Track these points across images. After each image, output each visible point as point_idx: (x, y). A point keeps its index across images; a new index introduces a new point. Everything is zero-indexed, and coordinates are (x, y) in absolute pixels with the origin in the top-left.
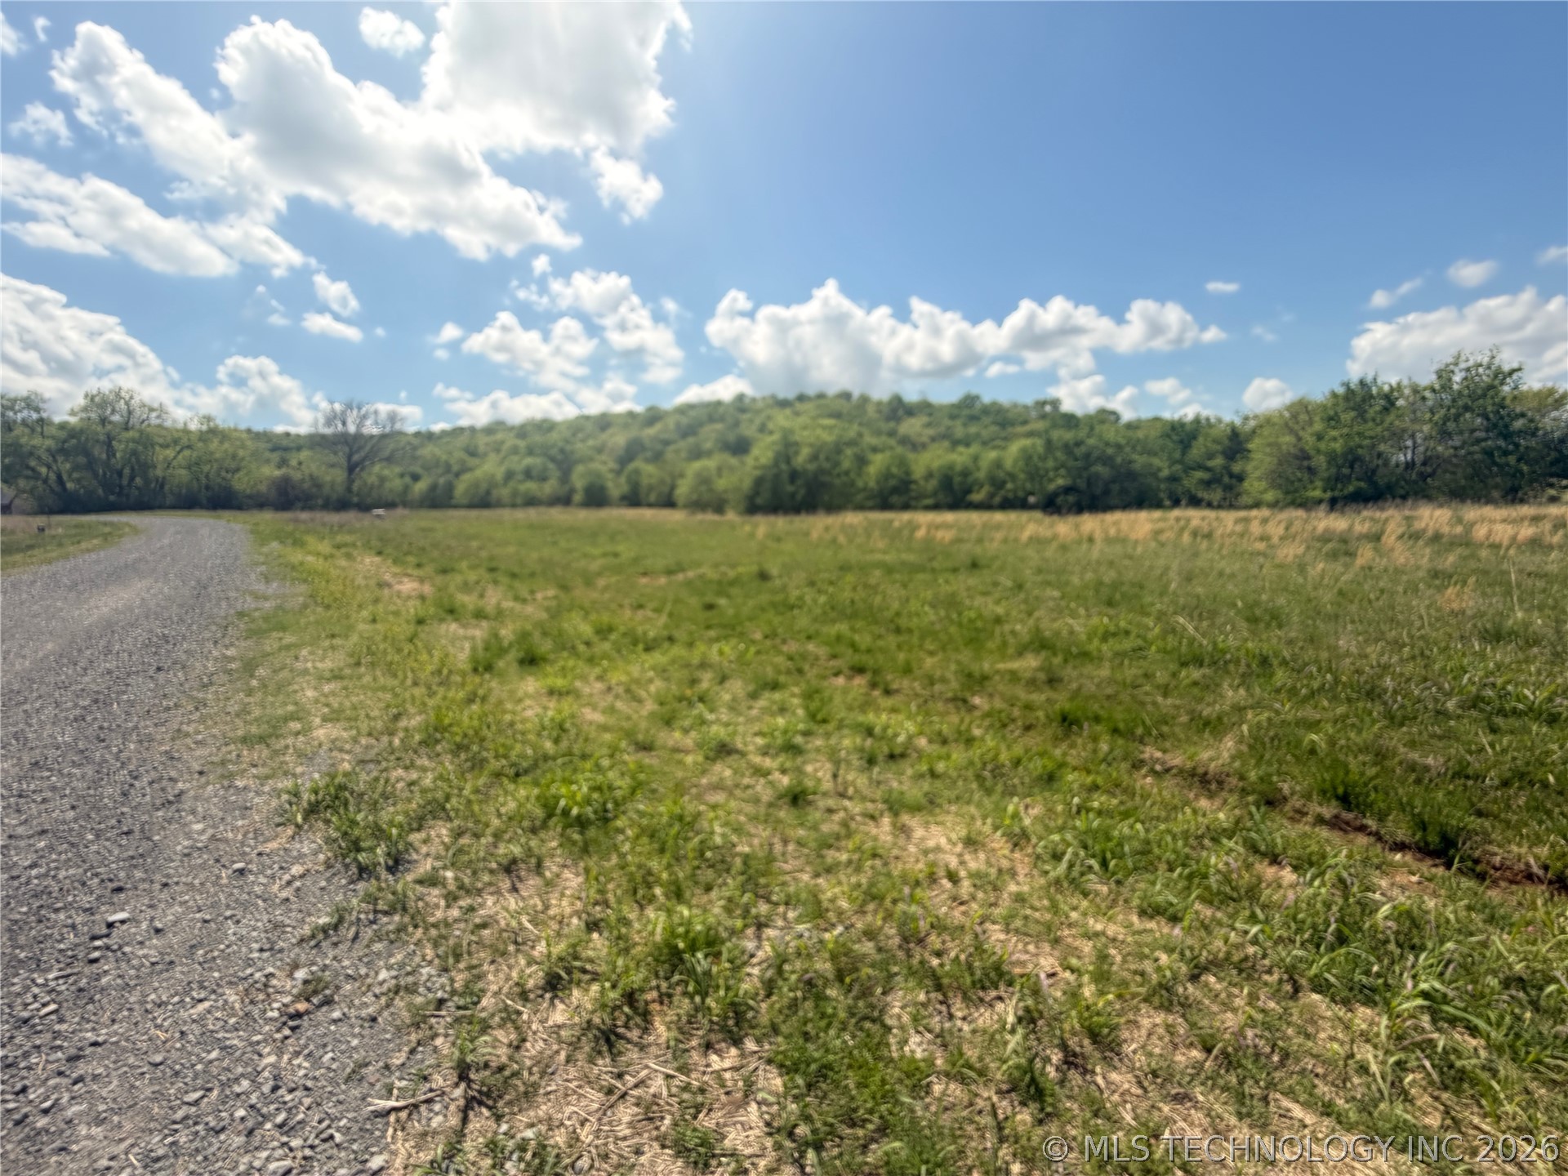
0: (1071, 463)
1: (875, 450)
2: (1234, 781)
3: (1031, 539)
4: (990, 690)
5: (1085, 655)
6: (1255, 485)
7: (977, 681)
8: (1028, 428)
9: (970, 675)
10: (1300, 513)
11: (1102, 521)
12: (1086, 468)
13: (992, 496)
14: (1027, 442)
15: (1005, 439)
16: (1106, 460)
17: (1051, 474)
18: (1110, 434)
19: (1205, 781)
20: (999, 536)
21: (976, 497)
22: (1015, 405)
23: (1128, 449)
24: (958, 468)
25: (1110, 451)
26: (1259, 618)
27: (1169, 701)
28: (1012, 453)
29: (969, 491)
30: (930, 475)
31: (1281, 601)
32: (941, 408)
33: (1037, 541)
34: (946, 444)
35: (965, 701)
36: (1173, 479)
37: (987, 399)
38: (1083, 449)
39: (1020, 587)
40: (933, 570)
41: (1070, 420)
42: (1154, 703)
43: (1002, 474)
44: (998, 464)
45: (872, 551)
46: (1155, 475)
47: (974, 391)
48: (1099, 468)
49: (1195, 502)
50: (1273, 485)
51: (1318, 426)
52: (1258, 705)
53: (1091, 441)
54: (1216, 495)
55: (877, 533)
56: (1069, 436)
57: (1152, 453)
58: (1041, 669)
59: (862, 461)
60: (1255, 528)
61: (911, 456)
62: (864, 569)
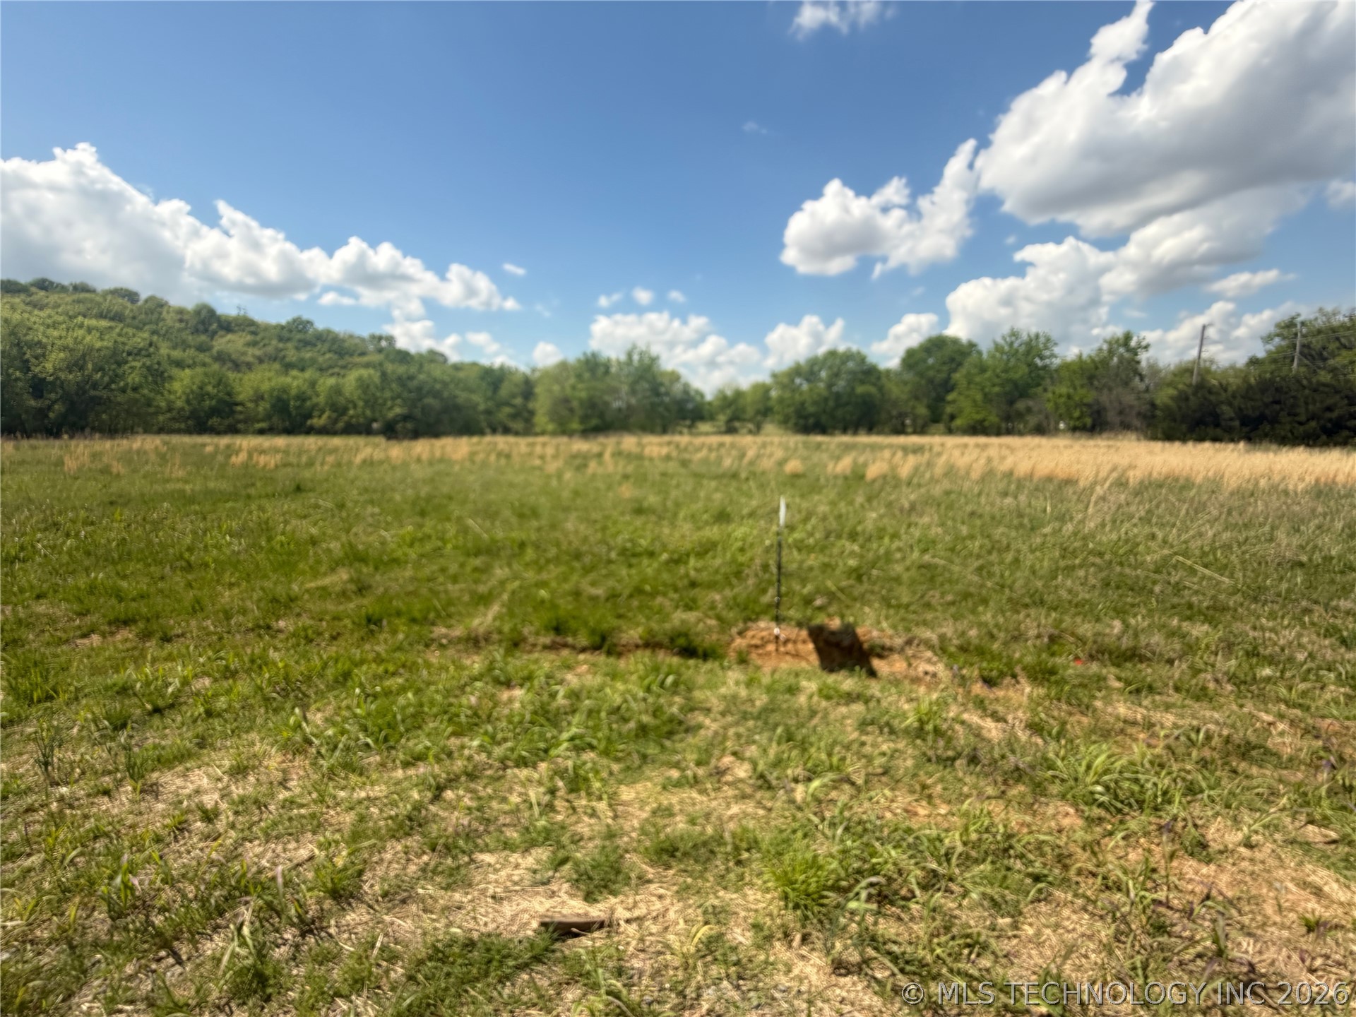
0: (405, 395)
1: (180, 364)
2: (495, 637)
3: (364, 461)
4: (298, 610)
5: (395, 561)
6: (541, 419)
7: (282, 604)
8: (365, 359)
9: (275, 600)
10: (564, 439)
11: (432, 446)
12: (420, 400)
13: (336, 421)
14: (364, 372)
15: (344, 367)
16: (436, 394)
17: (389, 403)
18: (437, 372)
19: (474, 642)
20: (330, 459)
21: (316, 422)
22: (351, 336)
23: (452, 386)
24: (294, 392)
25: (438, 386)
26: (526, 513)
27: (457, 587)
28: (350, 381)
29: (310, 416)
30: (259, 398)
31: (543, 500)
32: (267, 328)
33: (368, 463)
34: (277, 366)
35: (269, 627)
36: (488, 412)
37: (320, 325)
38: (415, 383)
39: (341, 506)
40: (249, 497)
41: (404, 356)
42: (446, 592)
43: (342, 400)
44: (337, 391)
45: (168, 481)
46: (475, 407)
47: (306, 317)
48: (429, 401)
49: (507, 431)
50: (552, 420)
51: (572, 381)
52: (516, 577)
53: (422, 377)
54: (518, 425)
55: (178, 459)
56: (401, 370)
57: (471, 391)
58: (351, 580)
59: (158, 376)
60: (538, 449)
61: (231, 375)
62: (149, 502)
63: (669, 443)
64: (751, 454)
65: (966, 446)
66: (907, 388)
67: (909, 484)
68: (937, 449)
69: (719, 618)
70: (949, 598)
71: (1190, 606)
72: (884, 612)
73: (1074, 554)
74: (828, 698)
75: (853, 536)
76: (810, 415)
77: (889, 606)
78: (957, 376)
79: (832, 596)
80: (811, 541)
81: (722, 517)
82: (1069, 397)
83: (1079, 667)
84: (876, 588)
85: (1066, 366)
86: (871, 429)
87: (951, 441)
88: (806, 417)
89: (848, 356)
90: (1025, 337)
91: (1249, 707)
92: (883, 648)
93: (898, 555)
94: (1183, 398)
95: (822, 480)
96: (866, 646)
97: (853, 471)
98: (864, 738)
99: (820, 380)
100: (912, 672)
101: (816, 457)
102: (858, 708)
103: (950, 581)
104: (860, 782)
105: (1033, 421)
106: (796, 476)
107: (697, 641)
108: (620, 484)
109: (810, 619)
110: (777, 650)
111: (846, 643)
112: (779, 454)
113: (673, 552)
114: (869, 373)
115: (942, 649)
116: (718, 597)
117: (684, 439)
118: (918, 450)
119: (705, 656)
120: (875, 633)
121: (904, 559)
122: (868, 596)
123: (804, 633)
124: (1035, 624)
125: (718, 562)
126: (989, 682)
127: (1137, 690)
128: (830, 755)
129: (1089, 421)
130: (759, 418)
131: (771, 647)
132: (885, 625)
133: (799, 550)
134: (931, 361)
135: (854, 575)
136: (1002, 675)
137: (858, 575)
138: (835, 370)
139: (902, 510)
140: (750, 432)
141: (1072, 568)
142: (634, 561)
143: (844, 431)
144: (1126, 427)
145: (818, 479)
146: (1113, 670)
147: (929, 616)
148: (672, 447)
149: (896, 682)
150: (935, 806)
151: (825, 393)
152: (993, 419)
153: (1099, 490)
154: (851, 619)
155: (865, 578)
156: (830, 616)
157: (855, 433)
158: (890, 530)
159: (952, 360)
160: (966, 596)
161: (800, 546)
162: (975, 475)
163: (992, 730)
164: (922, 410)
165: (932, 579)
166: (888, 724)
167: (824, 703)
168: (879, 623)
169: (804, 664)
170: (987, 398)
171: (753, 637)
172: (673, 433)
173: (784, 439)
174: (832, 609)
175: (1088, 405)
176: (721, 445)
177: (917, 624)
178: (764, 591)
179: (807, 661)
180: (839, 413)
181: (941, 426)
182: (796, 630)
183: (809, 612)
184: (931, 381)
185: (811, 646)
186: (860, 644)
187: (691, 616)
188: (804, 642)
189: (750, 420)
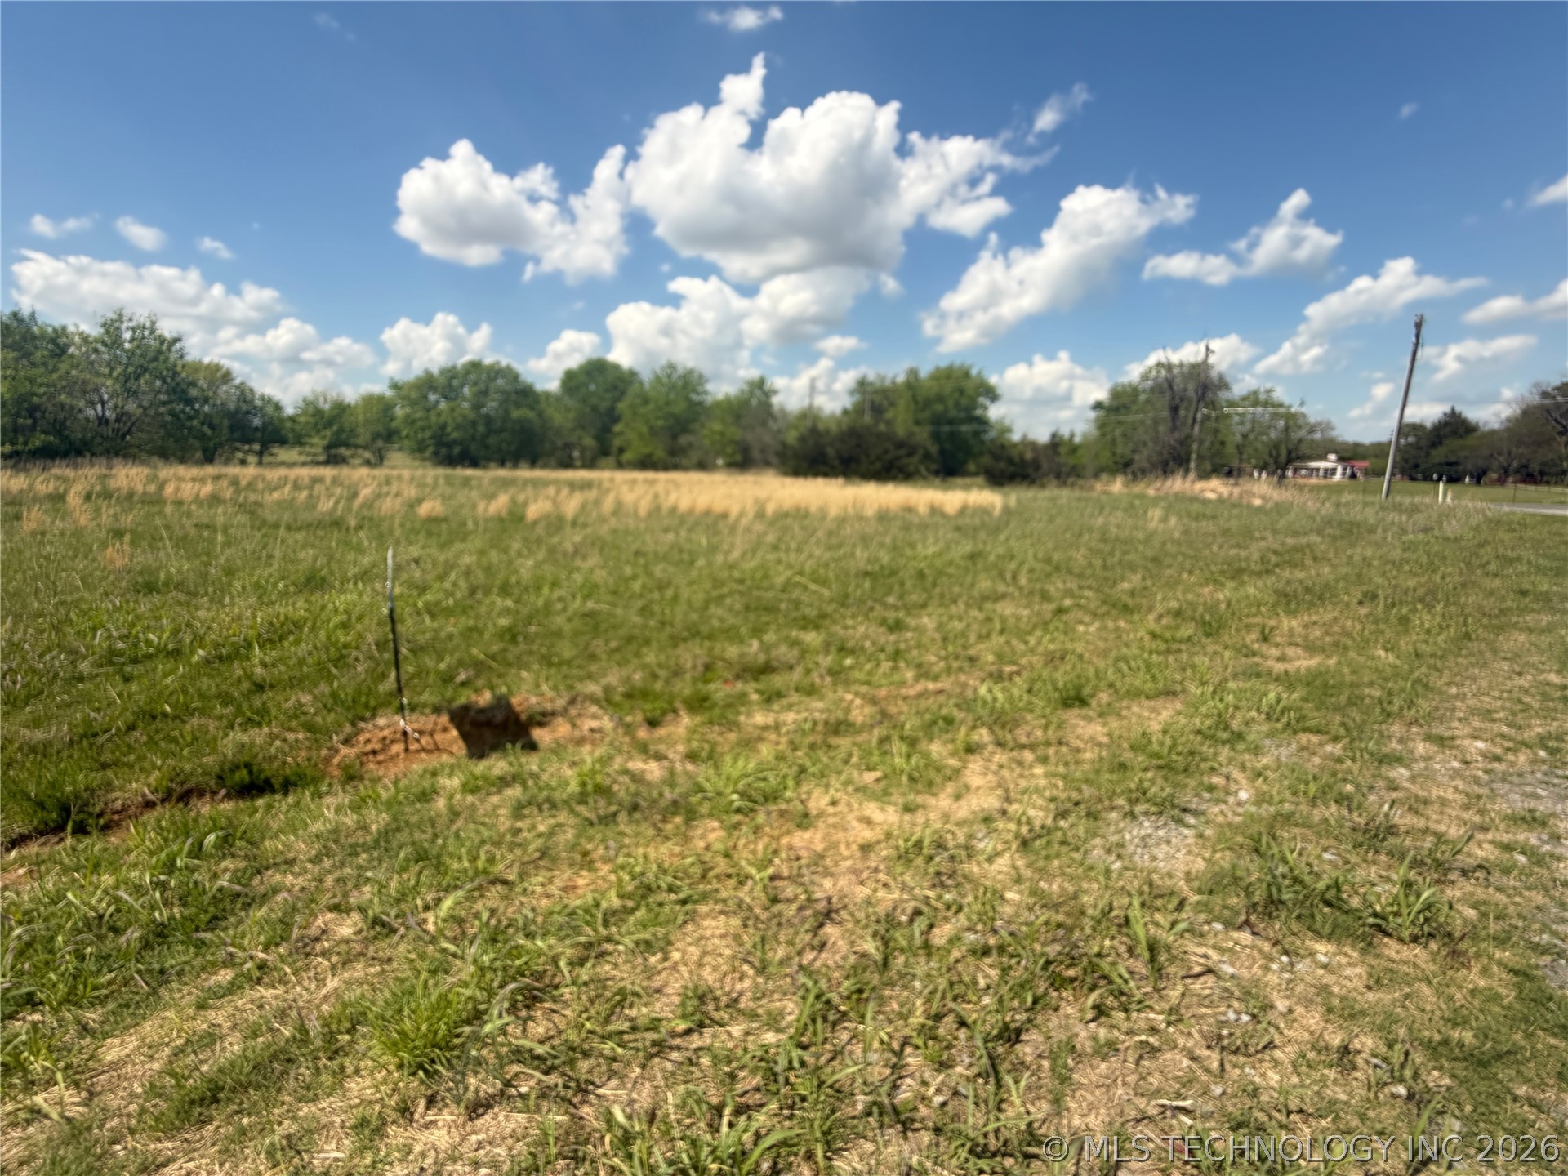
63: (217, 478)
64: (365, 492)
65: (634, 482)
66: (571, 415)
67: (574, 524)
68: (606, 485)
69: (310, 728)
70: (614, 644)
71: (804, 618)
72: (544, 673)
73: (723, 584)
74: (474, 791)
75: (505, 590)
76: (455, 442)
77: (550, 665)
78: (621, 406)
79: (479, 667)
80: (451, 601)
81: (314, 582)
82: (722, 434)
83: (728, 689)
84: (535, 647)
85: (718, 404)
86: (534, 463)
87: (621, 476)
88: (449, 445)
89: (496, 372)
90: (681, 371)
91: (840, 693)
92: (544, 714)
93: (559, 606)
94: (802, 439)
95: (470, 525)
96: (523, 717)
97: (511, 513)
98: (519, 824)
99: (464, 399)
100: (577, 733)
101: (462, 496)
102: (514, 792)
103: (614, 627)
104: (512, 877)
105: (695, 456)
106: (433, 520)
107: (269, 770)
108: (104, 545)
109: (450, 701)
110: (407, 750)
111: (499, 717)
112: (412, 492)
113: (217, 645)
114: (525, 394)
115: (607, 701)
116: (306, 698)
117: (250, 471)
118: (587, 485)
119: (287, 786)
120: (533, 700)
121: (564, 610)
122: (525, 658)
123: (444, 719)
124: (690, 655)
125: (304, 647)
126: (653, 723)
127: (771, 698)
128: (474, 859)
129: (738, 458)
130: (380, 443)
131: (397, 748)
132: (545, 687)
133: (433, 616)
134: (592, 387)
135: (508, 637)
136: (664, 713)
137: (511, 635)
138: (482, 386)
139: (565, 554)
140: (368, 463)
141: (721, 598)
142: (135, 670)
143: (502, 463)
144: (767, 464)
145: (465, 524)
146: (753, 685)
147: (594, 668)
148: (225, 483)
149: (558, 749)
150: (596, 870)
151: (472, 416)
152: (660, 454)
153: (744, 522)
154: (504, 689)
155: (520, 639)
156: (477, 691)
157: (515, 466)
158: (549, 577)
159: (615, 388)
160: (629, 639)
161: (432, 611)
162: (643, 512)
163: (654, 770)
164: (589, 441)
165: (596, 627)
166: (548, 800)
167: (470, 799)
168: (538, 686)
169: (445, 758)
170: (653, 432)
171: (368, 741)
172: (227, 462)
173: (419, 472)
174: (480, 682)
175: (737, 443)
176: (316, 480)
177: (581, 679)
178: (384, 676)
179: (451, 753)
180: (492, 440)
181: (611, 460)
182: (433, 718)
183: (449, 693)
184: (594, 409)
185: (455, 733)
186: (516, 716)
187: (258, 736)
188: (445, 730)
189: (365, 447)
